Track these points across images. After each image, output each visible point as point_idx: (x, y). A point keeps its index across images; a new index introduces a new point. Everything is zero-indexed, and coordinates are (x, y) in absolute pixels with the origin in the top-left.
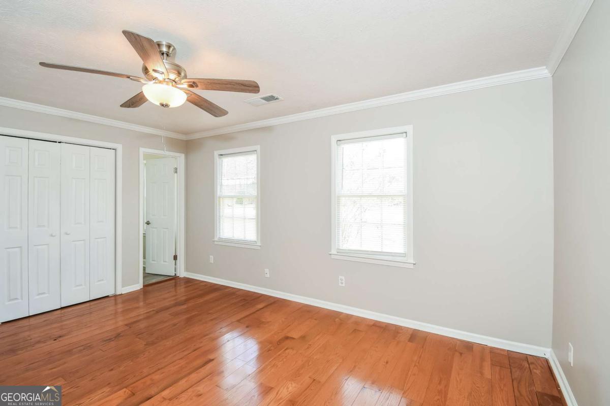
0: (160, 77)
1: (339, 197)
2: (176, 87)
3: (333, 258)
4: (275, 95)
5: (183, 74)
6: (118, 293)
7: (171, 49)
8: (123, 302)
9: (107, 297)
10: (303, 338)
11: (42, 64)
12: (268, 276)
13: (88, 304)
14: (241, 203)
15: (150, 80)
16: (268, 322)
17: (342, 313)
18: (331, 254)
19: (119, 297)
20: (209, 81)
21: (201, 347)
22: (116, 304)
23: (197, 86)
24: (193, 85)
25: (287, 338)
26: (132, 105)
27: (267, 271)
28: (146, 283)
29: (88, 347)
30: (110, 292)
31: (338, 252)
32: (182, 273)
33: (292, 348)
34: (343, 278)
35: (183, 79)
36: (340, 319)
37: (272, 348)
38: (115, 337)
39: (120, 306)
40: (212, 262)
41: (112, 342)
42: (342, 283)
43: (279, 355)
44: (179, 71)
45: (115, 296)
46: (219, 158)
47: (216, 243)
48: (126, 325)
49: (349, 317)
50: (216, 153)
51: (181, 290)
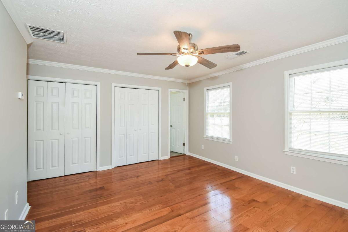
0: (186, 51)
1: (291, 113)
2: (193, 55)
3: (285, 154)
4: (245, 51)
5: (196, 48)
6: (160, 159)
7: (190, 36)
8: (162, 164)
9: (155, 160)
10: (265, 203)
11: (138, 54)
12: (237, 160)
13: (147, 163)
14: (213, 117)
15: (180, 54)
16: (240, 188)
17: (293, 192)
18: (284, 151)
19: (160, 161)
20: (210, 49)
21: (202, 194)
22: (159, 164)
23: (203, 53)
24: (201, 53)
25: (254, 201)
26: (170, 68)
27: (236, 157)
28: (171, 156)
29: (150, 183)
30: (156, 159)
31: (290, 150)
32: (187, 153)
33: (258, 208)
34: (295, 168)
35: (196, 51)
36: (293, 196)
37: (245, 205)
38: (161, 180)
39: (160, 166)
40: (203, 148)
41: (160, 183)
42: (293, 172)
43: (250, 210)
44: (194, 46)
45: (158, 160)
46: (207, 91)
47: (205, 138)
48: (165, 175)
49: (299, 196)
50: (205, 89)
51: (187, 162)
